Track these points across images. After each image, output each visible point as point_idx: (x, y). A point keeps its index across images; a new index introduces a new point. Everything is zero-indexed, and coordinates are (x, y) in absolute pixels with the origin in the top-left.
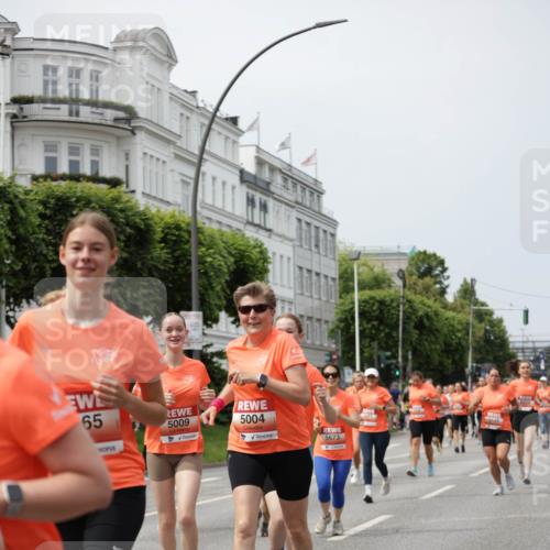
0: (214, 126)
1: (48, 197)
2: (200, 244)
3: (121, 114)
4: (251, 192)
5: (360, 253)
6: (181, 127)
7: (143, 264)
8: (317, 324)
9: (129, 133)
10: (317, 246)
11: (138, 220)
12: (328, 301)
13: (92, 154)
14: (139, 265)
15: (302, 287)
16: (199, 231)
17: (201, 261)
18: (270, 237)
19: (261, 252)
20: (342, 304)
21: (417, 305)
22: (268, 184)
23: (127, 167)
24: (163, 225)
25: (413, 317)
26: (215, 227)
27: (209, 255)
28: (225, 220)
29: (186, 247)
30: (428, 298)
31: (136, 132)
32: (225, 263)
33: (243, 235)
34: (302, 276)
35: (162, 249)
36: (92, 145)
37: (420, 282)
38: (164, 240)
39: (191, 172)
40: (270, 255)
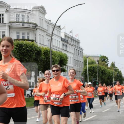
0: (55, 28)
1: (17, 44)
2: (52, 54)
3: (34, 25)
4: (64, 43)
5: (88, 56)
6: (47, 28)
7: (39, 59)
8: (79, 72)
9: (36, 30)
10: (79, 55)
11: (38, 49)
12: (81, 67)
13: (27, 34)
14: (38, 59)
15: (75, 64)
16: (52, 51)
17: (52, 58)
18: (68, 53)
19: (66, 56)
20: (84, 68)
21: (102, 68)
22: (67, 41)
23: (35, 37)
24: (44, 50)
25: (101, 70)
26: (55, 51)
27: (54, 57)
28: (58, 49)
29: (49, 55)
30: (104, 66)
31: (37, 29)
32: (58, 59)
33: (62, 52)
34: (75, 62)
35: (44, 56)
36: (27, 32)
37: (102, 63)
38: (44, 54)
39: (50, 38)
40: (68, 57)
